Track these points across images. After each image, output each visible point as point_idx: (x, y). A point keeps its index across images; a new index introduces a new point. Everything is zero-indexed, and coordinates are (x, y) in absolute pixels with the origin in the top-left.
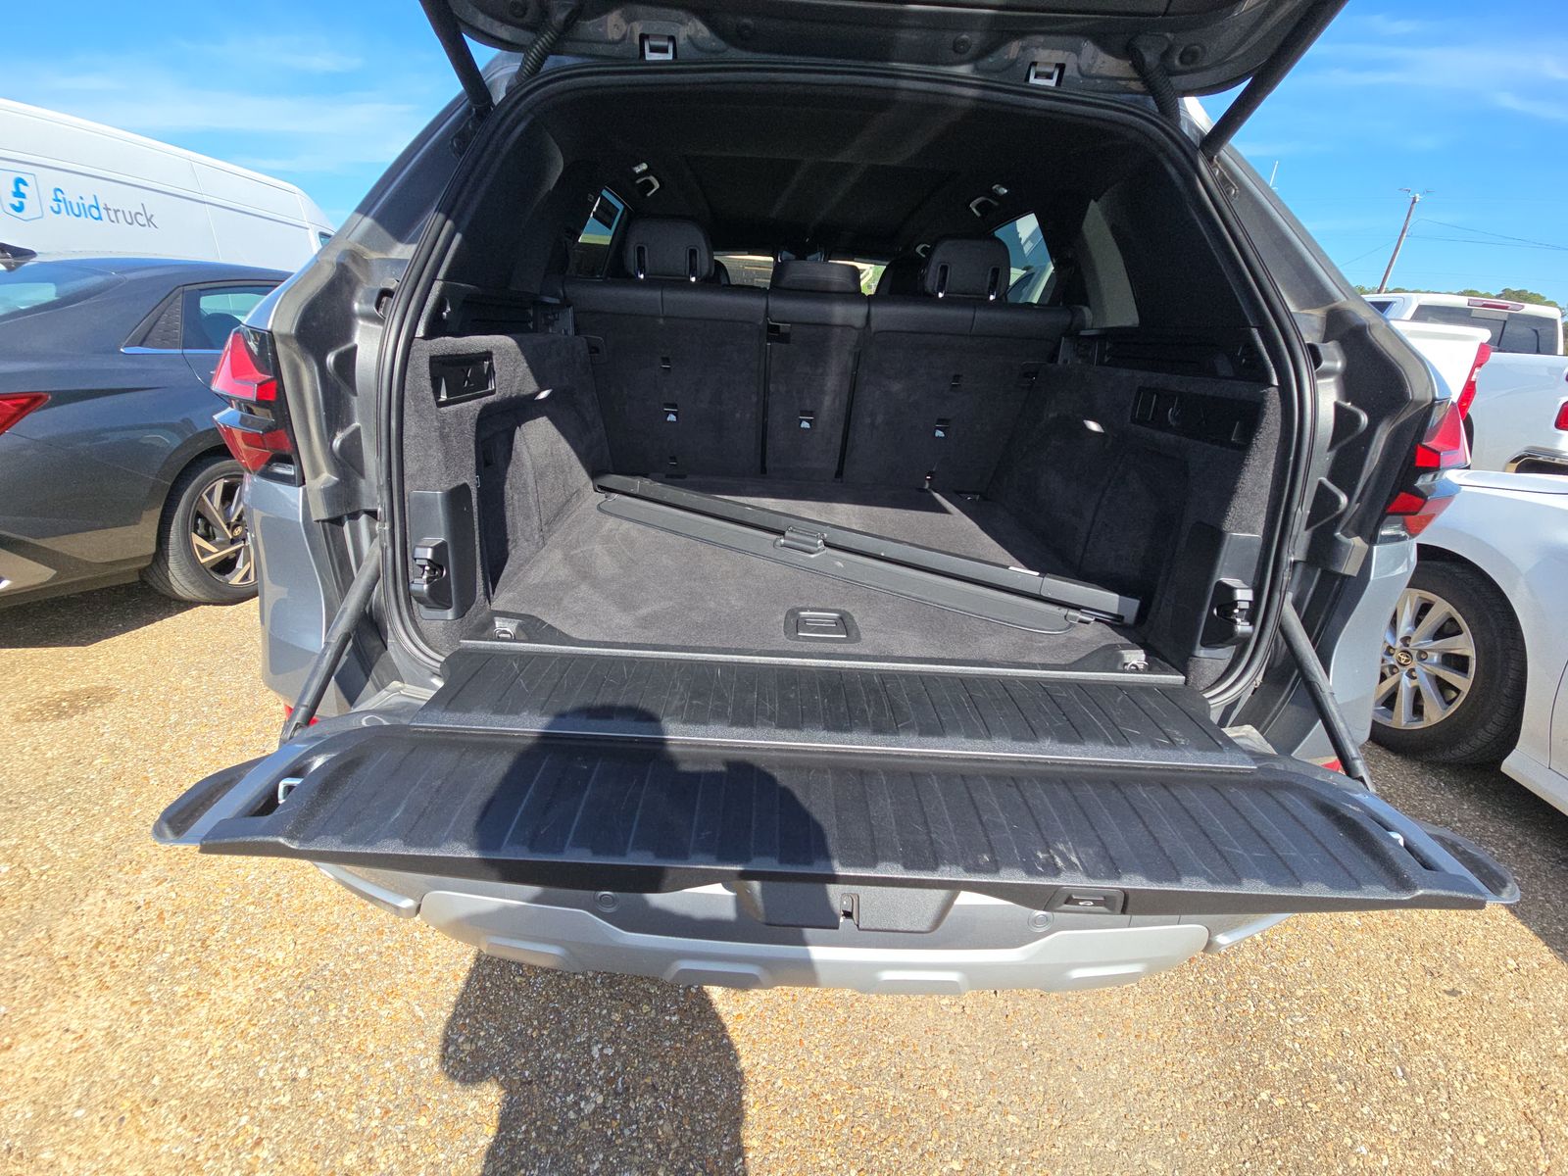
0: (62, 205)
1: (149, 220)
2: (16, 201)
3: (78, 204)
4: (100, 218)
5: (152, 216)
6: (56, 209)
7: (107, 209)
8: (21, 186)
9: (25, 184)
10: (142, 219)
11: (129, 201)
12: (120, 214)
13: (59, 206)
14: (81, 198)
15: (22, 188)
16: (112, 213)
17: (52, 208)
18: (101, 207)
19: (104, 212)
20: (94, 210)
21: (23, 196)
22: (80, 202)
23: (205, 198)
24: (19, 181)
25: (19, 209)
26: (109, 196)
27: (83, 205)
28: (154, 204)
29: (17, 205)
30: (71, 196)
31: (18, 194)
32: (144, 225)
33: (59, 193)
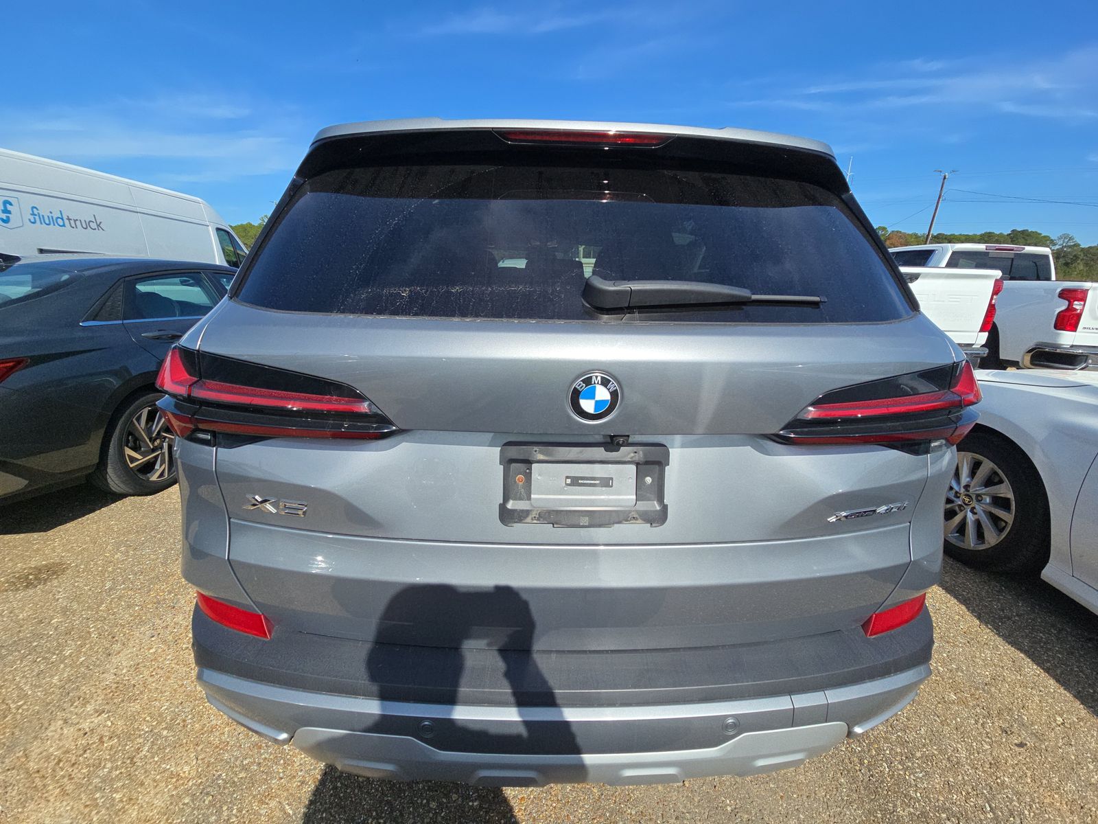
0: (37, 217)
1: (98, 226)
3: (48, 217)
4: (64, 226)
5: (101, 223)
6: (33, 221)
7: (69, 219)
8: (8, 205)
9: (11, 204)
10: (94, 225)
11: (85, 213)
12: (78, 223)
13: (34, 218)
14: (51, 213)
15: (9, 207)
16: (72, 222)
17: (30, 220)
18: (65, 218)
19: (67, 222)
20: (59, 221)
21: (9, 212)
22: (50, 215)
23: (138, 209)
24: (6, 203)
25: (6, 221)
26: (71, 210)
27: (52, 217)
28: (101, 214)
29: (5, 218)
30: (44, 212)
31: (6, 211)
32: (95, 229)
33: (34, 209)
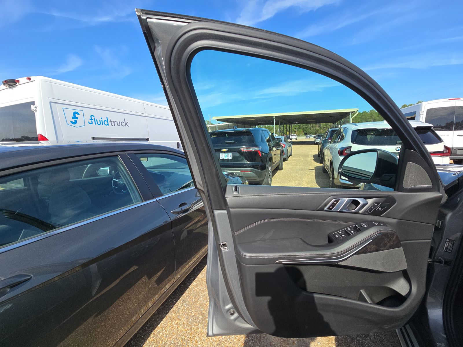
0: (93, 121)
1: (126, 124)
2: (73, 120)
3: (100, 120)
4: (108, 125)
5: (127, 122)
6: (91, 122)
7: (111, 121)
8: (76, 114)
9: (78, 114)
10: (123, 124)
11: (119, 118)
12: (116, 123)
13: (92, 121)
14: (101, 118)
15: (77, 115)
16: (113, 123)
17: (89, 122)
18: (109, 121)
19: (110, 123)
20: (106, 123)
21: (77, 118)
22: (101, 120)
23: (147, 115)
24: (75, 113)
25: (75, 123)
26: (113, 117)
27: (102, 120)
28: (128, 118)
29: (74, 122)
30: (98, 118)
31: (75, 117)
32: (124, 126)
33: (92, 117)
